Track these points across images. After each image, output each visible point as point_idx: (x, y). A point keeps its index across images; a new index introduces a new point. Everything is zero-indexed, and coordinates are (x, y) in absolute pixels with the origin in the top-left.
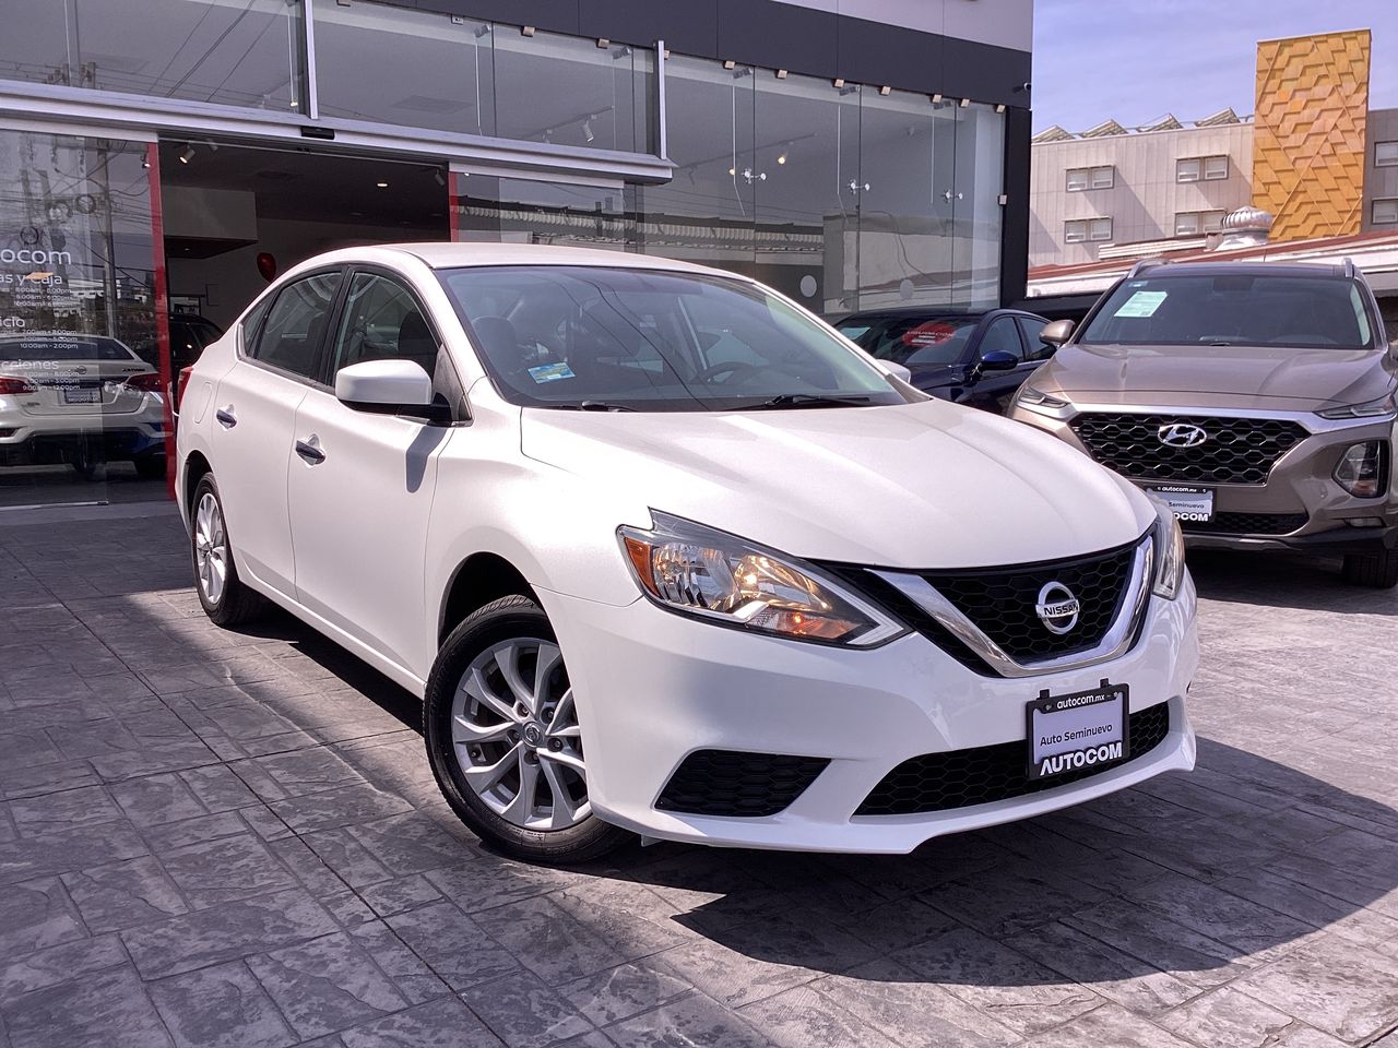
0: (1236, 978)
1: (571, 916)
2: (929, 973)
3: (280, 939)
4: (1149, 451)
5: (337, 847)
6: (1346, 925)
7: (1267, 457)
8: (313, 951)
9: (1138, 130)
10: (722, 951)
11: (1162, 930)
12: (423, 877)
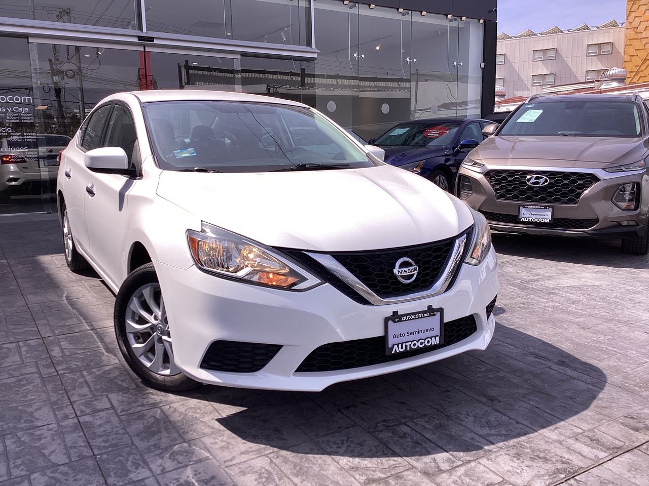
0: (483, 457)
1: (168, 418)
2: (329, 450)
3: (26, 426)
4: (522, 188)
5: (75, 380)
6: (551, 430)
7: (579, 191)
8: (38, 433)
9: (568, 31)
10: (233, 437)
11: (455, 430)
12: (107, 397)
